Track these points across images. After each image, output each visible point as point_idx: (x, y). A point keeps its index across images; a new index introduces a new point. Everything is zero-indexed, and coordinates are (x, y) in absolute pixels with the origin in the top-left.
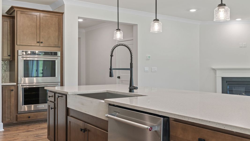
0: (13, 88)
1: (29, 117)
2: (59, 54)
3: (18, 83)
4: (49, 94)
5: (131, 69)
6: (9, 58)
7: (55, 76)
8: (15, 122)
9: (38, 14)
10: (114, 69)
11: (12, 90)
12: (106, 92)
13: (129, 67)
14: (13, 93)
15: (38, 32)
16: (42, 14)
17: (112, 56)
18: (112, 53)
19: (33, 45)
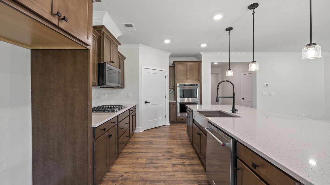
0: (174, 103)
1: (182, 119)
2: (199, 84)
3: (177, 101)
4: (188, 109)
5: (233, 97)
6: (173, 87)
7: (197, 98)
8: (175, 121)
9: (189, 63)
10: (219, 97)
11: (174, 105)
12: (219, 110)
13: (232, 96)
14: (174, 106)
15: (187, 73)
16: (192, 63)
17: (218, 89)
18: (218, 87)
19: (184, 80)
